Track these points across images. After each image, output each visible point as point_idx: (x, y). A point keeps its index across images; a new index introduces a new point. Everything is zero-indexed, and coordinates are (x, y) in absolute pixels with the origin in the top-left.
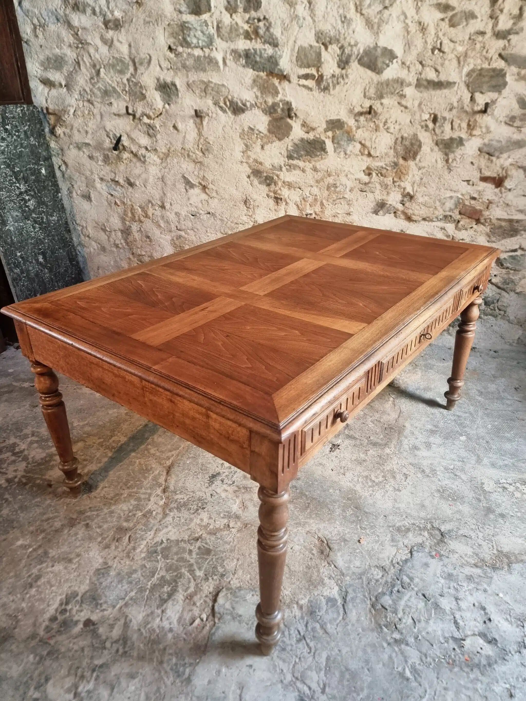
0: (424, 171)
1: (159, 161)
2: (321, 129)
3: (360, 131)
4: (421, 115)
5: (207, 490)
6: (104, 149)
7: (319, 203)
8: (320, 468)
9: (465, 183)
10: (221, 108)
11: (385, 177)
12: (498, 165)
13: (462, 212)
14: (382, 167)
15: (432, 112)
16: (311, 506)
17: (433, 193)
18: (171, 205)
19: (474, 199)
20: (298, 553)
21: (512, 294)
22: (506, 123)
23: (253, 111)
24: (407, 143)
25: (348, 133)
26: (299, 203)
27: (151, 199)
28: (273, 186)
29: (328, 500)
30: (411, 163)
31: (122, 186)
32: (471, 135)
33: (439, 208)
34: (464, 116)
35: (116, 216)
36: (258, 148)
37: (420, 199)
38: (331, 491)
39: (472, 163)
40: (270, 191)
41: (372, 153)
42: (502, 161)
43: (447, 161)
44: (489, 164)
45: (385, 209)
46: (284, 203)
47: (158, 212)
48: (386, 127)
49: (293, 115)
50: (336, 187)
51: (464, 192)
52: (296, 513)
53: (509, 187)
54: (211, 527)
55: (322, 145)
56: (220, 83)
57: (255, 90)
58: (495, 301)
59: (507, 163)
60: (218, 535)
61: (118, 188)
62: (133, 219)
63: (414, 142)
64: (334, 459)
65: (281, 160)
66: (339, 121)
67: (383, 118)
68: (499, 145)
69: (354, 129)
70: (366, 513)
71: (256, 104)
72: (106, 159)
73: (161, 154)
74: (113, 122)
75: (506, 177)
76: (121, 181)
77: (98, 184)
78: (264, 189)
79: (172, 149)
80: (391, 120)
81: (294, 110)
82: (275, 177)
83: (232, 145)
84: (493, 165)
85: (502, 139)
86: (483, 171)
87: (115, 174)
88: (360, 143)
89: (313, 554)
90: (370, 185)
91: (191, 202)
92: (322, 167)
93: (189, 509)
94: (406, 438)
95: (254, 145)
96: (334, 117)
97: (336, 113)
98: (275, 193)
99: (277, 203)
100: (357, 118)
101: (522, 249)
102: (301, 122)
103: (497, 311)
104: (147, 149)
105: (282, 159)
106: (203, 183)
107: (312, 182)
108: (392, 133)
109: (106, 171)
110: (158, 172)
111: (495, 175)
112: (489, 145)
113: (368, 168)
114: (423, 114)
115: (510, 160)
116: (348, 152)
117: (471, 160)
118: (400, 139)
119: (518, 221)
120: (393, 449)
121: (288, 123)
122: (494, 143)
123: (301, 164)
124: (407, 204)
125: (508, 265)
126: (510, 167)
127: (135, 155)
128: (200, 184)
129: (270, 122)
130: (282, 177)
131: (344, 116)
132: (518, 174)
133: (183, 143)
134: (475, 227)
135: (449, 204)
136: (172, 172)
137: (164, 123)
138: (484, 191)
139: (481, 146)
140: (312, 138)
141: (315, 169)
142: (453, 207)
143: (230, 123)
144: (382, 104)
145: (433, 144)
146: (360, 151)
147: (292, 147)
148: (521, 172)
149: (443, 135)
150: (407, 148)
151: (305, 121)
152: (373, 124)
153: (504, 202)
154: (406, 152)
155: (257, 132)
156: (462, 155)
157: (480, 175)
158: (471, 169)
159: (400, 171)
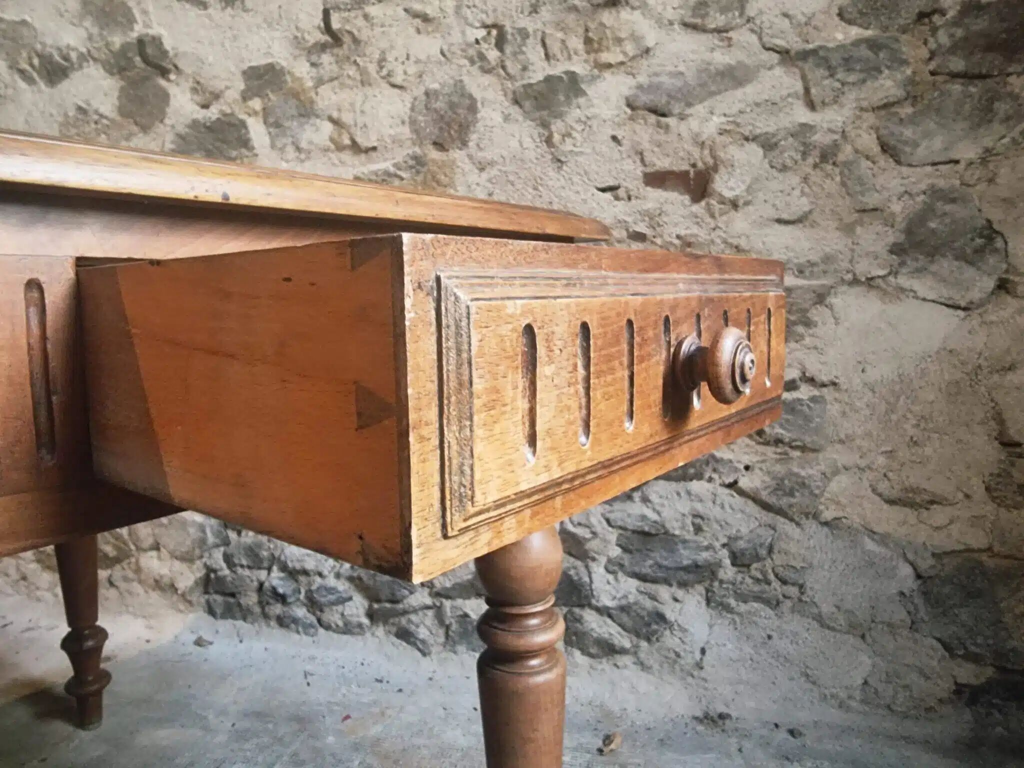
0: (494, 172)
2: (233, 94)
3: (322, 90)
4: (463, 33)
9: (608, 195)
10: (22, 72)
12: (687, 136)
14: (387, 173)
15: (489, 21)
19: (639, 237)
21: (811, 526)
22: (686, 25)
23: (85, 70)
24: (440, 105)
25: (297, 96)
30: (457, 155)
32: (598, 65)
34: (571, 18)
39: (614, 138)
41: (359, 140)
42: (694, 124)
43: (549, 141)
44: (662, 137)
48: (384, 72)
49: (169, 67)
53: (728, 194)
55: (238, 131)
56: (17, 19)
57: (87, 23)
58: (763, 552)
59: (710, 128)
63: (455, 99)
66: (271, 69)
67: (374, 51)
68: (679, 83)
69: (310, 85)
71: (89, 51)
75: (715, 169)
80: (395, 53)
81: (171, 54)
84: (672, 137)
85: (682, 68)
86: (648, 157)
88: (331, 119)
96: (259, 61)
97: (263, 50)
100: (314, 58)
101: (811, 381)
102: (191, 83)
103: (776, 584)
108: (400, 87)
111: (685, 167)
112: (652, 88)
114: (469, 30)
115: (717, 120)
116: (304, 145)
117: (612, 133)
118: (423, 98)
121: (160, 89)
122: (664, 79)
125: (779, 430)
129: (122, 89)
131: (281, 55)
138: (661, 212)
139: (633, 92)
140: (214, 118)
143: (41, 105)
144: (366, 17)
145: (506, 104)
146: (332, 140)
147: (172, 142)
148: (755, 151)
149: (527, 74)
150: (442, 117)
151: (198, 78)
152: (354, 68)
153: (725, 242)
154: (441, 129)
155: (96, 117)
156: (586, 122)
157: (641, 168)
158: (617, 156)
159: (434, 177)
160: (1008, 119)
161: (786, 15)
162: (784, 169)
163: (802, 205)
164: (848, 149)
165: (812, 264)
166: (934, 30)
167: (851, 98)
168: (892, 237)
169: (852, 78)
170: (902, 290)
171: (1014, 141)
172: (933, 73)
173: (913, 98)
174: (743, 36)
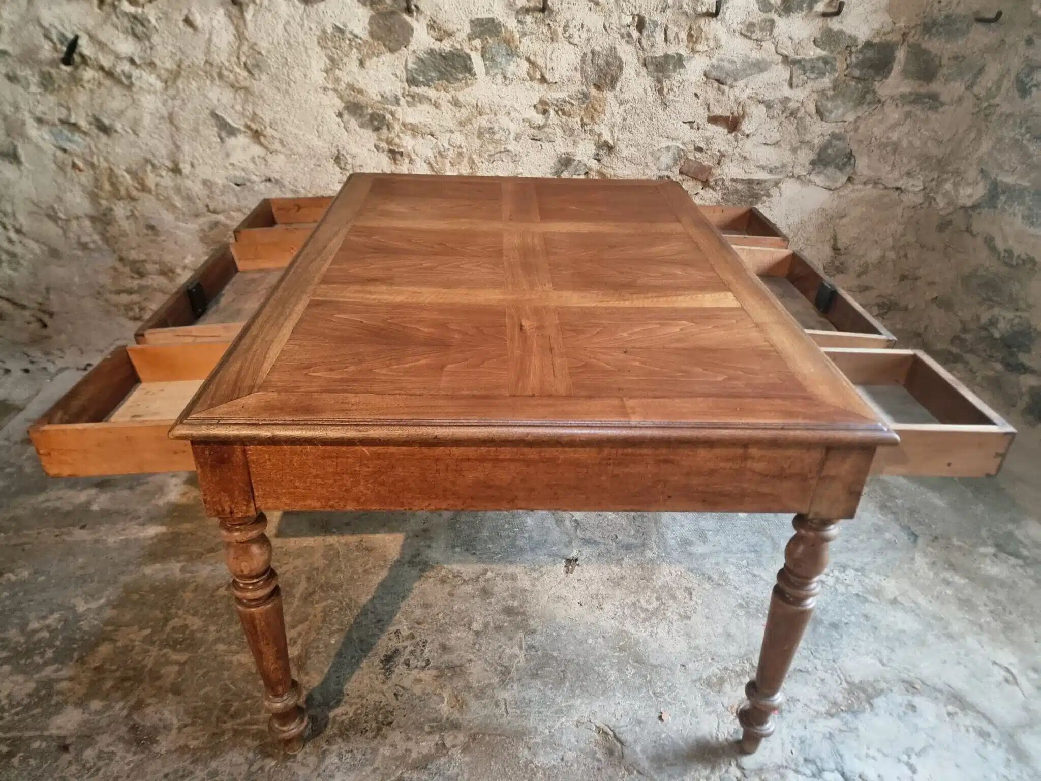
0: (628, 106)
1: (159, 85)
2: (462, 35)
3: (525, 40)
4: (619, 18)
5: (385, 688)
6: (40, 62)
7: (466, 160)
8: (560, 604)
9: (687, 126)
11: (570, 116)
12: (732, 98)
13: (685, 170)
14: (565, 102)
15: (636, 13)
16: (569, 675)
17: (642, 142)
18: (192, 165)
19: (700, 150)
20: (576, 765)
22: (741, 34)
24: (601, 62)
25: (508, 42)
26: (432, 160)
27: (149, 156)
28: (385, 130)
29: (591, 659)
30: (608, 94)
31: (85, 133)
32: (694, 51)
33: (651, 165)
34: (682, 20)
35: (77, 190)
36: (354, 65)
37: (625, 151)
38: (590, 641)
39: (696, 95)
40: (380, 139)
41: (548, 77)
42: (737, 91)
43: (660, 91)
44: (720, 97)
45: (571, 169)
46: (407, 161)
47: (167, 180)
48: (567, 35)
49: (413, 7)
50: (494, 133)
51: (686, 140)
52: (548, 693)
53: (747, 132)
54: (414, 755)
55: (465, 61)
59: (744, 96)
60: (432, 767)
61: (77, 137)
62: (116, 195)
63: (611, 60)
64: (576, 584)
65: (395, 87)
66: (492, 21)
67: (561, 19)
68: (732, 67)
69: (517, 36)
70: (655, 666)
72: (47, 82)
73: (162, 72)
74: (57, 10)
75: (743, 117)
76: (83, 123)
77: (33, 130)
78: (368, 136)
79: (186, 63)
80: (575, 23)
82: (388, 116)
83: (305, 57)
84: (725, 98)
85: (736, 59)
86: (711, 108)
87: (68, 109)
88: (528, 59)
89: (599, 760)
90: (546, 129)
91: (233, 160)
92: (469, 99)
93: (364, 731)
94: (668, 528)
95: (345, 60)
96: (483, 15)
97: (486, 8)
98: (389, 142)
99: (395, 159)
100: (521, 17)
102: (427, 21)
104: (132, 61)
105: (399, 84)
106: (254, 126)
107: (452, 125)
108: (575, 45)
109: (48, 105)
110: (160, 105)
111: (729, 114)
112: (719, 68)
113: (542, 102)
114: (623, 16)
115: (748, 91)
116: (509, 75)
117: (695, 91)
118: (590, 55)
119: (759, 182)
120: (655, 550)
121: (406, 23)
122: (726, 64)
123: (431, 93)
124: (605, 160)
126: (748, 102)
127: (109, 74)
128: (248, 127)
129: (372, 18)
130: (399, 115)
131: (500, 13)
132: (758, 112)
133: (208, 52)
134: (702, 192)
135: (666, 159)
136: (190, 106)
137: (165, 14)
138: (713, 137)
139: (708, 68)
140: (448, 49)
141: (456, 103)
142: (671, 163)
143: (298, 19)
145: (639, 65)
146: (528, 74)
147: (414, 63)
148: (762, 107)
149: (653, 49)
150: (601, 70)
151: (435, 19)
152: (547, 28)
153: (740, 154)
154: (599, 77)
155: (350, 36)
156: (681, 83)
157: (707, 113)
158: (696, 105)
159: (592, 107)
160: (869, 103)
161: (790, 38)
162: (773, 117)
163: (776, 136)
164: (802, 110)
165: (776, 168)
166: (851, 53)
167: (810, 85)
168: (812, 156)
169: (813, 76)
170: (810, 181)
171: (870, 113)
172: (846, 76)
173: (834, 88)
174: (768, 45)
